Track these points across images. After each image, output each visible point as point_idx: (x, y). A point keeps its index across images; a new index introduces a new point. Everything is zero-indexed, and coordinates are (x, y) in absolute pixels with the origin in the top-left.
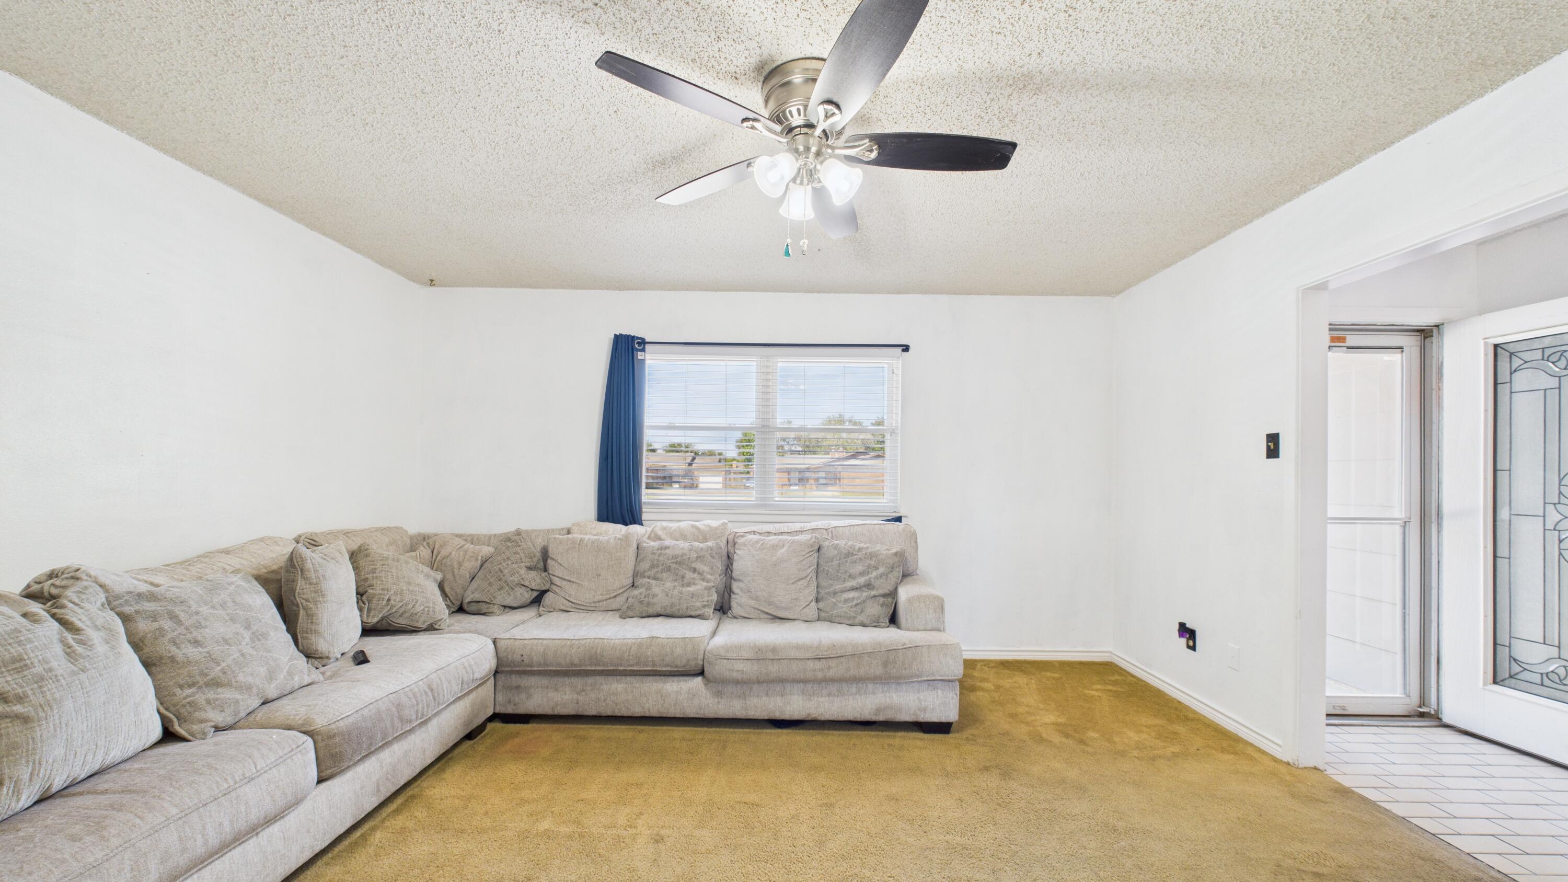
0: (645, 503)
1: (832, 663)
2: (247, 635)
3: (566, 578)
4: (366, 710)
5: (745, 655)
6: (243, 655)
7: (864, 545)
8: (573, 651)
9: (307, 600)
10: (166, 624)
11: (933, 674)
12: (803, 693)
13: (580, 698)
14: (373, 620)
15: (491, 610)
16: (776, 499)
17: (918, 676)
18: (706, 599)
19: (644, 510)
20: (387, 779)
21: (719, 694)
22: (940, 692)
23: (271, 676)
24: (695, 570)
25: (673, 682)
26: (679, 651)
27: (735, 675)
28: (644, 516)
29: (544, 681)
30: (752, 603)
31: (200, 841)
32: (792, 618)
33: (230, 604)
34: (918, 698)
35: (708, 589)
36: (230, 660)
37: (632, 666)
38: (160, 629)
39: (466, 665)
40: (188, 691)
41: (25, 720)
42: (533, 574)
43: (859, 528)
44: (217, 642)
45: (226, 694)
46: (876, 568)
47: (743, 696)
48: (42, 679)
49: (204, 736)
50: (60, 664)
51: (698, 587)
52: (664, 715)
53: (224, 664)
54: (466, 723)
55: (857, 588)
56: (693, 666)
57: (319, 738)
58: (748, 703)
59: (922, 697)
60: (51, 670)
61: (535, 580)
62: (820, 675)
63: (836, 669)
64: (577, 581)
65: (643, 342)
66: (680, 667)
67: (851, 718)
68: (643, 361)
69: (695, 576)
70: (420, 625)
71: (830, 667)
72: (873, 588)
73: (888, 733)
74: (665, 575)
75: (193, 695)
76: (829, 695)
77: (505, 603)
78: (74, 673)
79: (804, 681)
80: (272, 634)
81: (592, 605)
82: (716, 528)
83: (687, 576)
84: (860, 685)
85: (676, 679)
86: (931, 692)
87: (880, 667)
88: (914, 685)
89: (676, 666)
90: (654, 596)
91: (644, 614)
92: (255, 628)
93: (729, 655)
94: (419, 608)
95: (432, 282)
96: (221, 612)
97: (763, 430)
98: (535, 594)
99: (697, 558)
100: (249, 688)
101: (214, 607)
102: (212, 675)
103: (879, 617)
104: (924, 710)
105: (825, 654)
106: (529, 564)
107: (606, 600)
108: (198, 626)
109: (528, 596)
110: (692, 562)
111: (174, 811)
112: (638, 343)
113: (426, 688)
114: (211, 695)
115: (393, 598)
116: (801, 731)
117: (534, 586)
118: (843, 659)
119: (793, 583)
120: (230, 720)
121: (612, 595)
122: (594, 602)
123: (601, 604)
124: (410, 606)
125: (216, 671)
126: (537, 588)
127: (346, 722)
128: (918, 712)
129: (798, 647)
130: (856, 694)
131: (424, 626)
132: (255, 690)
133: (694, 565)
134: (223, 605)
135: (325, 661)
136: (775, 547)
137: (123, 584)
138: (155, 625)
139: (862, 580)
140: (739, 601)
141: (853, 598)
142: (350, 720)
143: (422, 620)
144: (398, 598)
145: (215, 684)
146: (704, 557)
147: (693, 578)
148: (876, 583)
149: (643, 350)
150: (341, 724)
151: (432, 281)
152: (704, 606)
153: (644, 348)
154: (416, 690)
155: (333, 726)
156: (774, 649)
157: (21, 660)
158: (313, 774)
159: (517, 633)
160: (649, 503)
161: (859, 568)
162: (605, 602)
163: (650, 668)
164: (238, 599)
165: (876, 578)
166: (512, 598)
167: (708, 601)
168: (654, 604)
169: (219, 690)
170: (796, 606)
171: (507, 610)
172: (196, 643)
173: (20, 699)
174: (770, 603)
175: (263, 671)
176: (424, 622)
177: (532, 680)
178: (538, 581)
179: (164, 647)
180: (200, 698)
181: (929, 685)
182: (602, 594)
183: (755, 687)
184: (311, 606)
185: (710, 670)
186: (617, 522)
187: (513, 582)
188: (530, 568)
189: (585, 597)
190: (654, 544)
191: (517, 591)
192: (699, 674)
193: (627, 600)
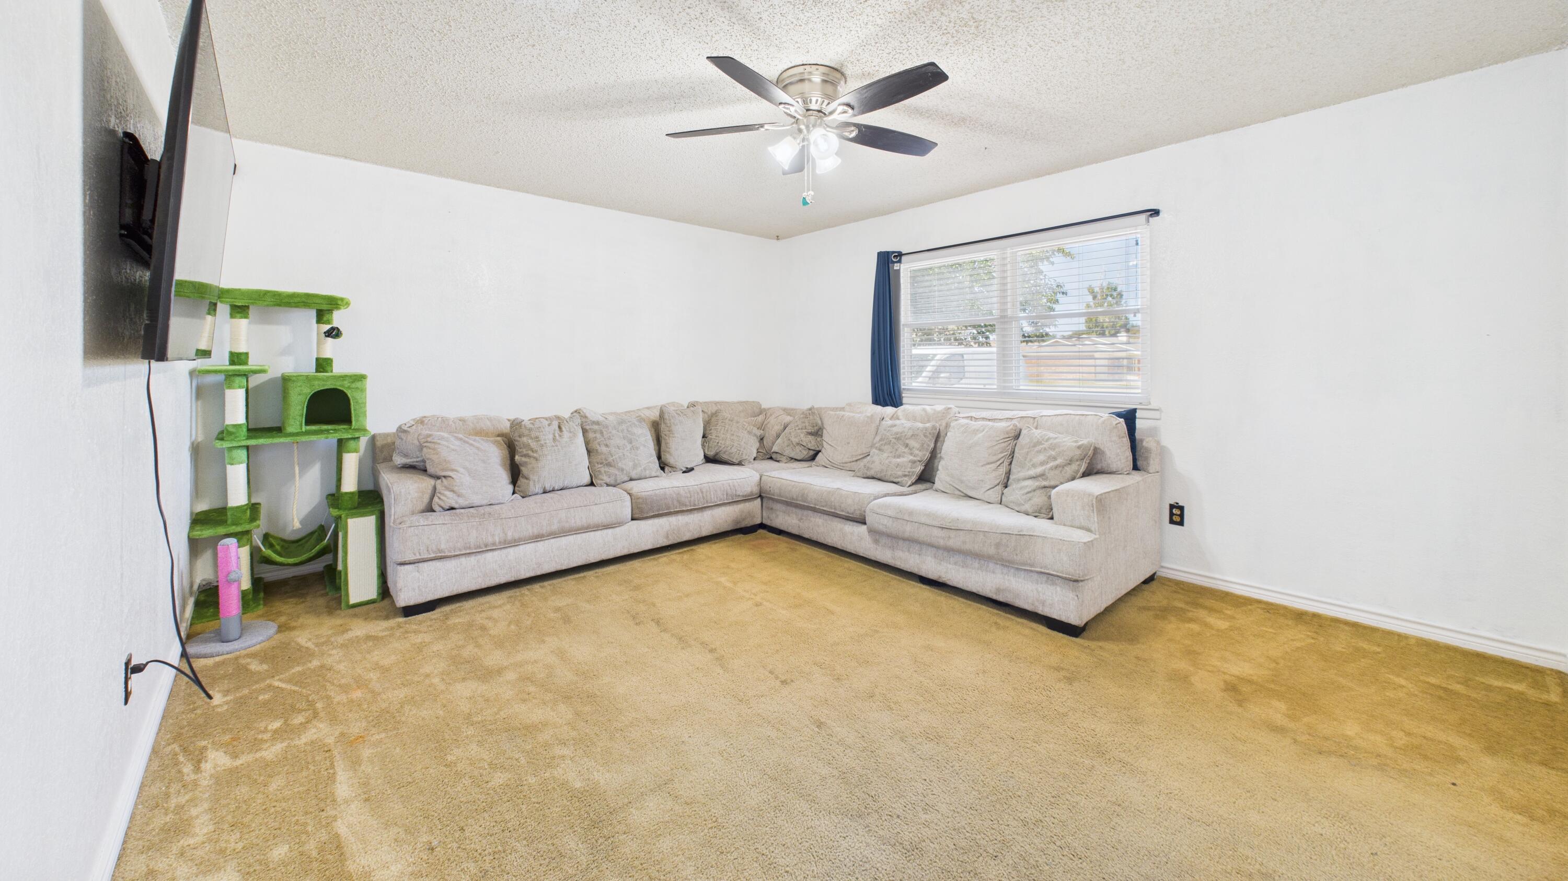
0: (904, 389)
1: (952, 534)
2: (629, 446)
3: (830, 443)
4: (658, 491)
5: (890, 513)
6: (624, 455)
7: (1051, 435)
8: (793, 490)
9: (665, 435)
10: (598, 435)
11: (1046, 567)
12: (935, 557)
13: (800, 524)
14: (711, 453)
15: (781, 459)
16: (1022, 387)
17: (1032, 566)
18: (909, 470)
19: (903, 395)
20: (674, 533)
21: (876, 542)
22: (1058, 589)
23: (635, 466)
24: (907, 446)
25: (850, 525)
26: (850, 501)
27: (881, 527)
28: (904, 400)
29: (783, 508)
30: (948, 479)
31: (573, 521)
32: (976, 497)
33: (625, 431)
34: (1037, 590)
35: (914, 462)
36: (617, 456)
37: (823, 507)
38: (596, 437)
39: (731, 484)
40: (600, 466)
41: (537, 459)
42: (810, 438)
43: (1060, 418)
44: (615, 447)
45: (612, 470)
46: (1055, 459)
47: (892, 548)
48: (543, 446)
49: (601, 486)
50: (549, 442)
51: (905, 459)
52: (845, 549)
53: (614, 457)
54: (737, 522)
55: (1034, 478)
56: (857, 515)
57: (633, 497)
58: (896, 554)
59: (1040, 589)
60: (546, 443)
61: (811, 442)
62: (942, 542)
63: (955, 541)
64: (835, 446)
65: (900, 255)
66: (850, 514)
67: (974, 590)
68: (898, 271)
69: (906, 450)
70: (734, 461)
71: (949, 537)
72: (1045, 480)
73: (1009, 616)
74: (886, 447)
75: (601, 468)
76: (955, 564)
77: (791, 456)
78: (553, 446)
79: (938, 547)
80: (641, 448)
81: (841, 465)
82: (939, 412)
83: (900, 450)
84: (983, 562)
85: (851, 523)
86: (1049, 586)
87: (993, 548)
88: (1032, 574)
89: (848, 513)
90: (873, 462)
91: (865, 476)
92: (634, 444)
93: (879, 511)
94: (734, 450)
95: (778, 238)
96: (621, 434)
97: (1002, 320)
98: (812, 453)
99: (913, 435)
100: (622, 470)
101: (618, 431)
102: (609, 461)
103: (1041, 508)
104: (1043, 603)
105: (948, 525)
106: (810, 431)
107: (850, 462)
108: (609, 438)
109: (805, 454)
110: (906, 439)
111: (566, 505)
112: (894, 256)
113: (699, 490)
114: (607, 469)
115: (720, 442)
116: (936, 591)
117: (809, 446)
118: (961, 533)
119: (982, 466)
120: (612, 482)
121: (854, 459)
122: (843, 463)
123: (846, 465)
124: (729, 448)
125: (610, 459)
126: (812, 448)
127: (646, 493)
128: (1037, 604)
129: (929, 515)
130: (978, 569)
131: (737, 462)
132: (625, 472)
133: (907, 441)
134: (622, 431)
135: (675, 469)
136: (976, 432)
137: (592, 417)
138: (595, 435)
139: (1039, 470)
140: (941, 477)
141: (1027, 486)
142: (648, 493)
143: (735, 458)
144: (723, 442)
145: (609, 465)
146: (918, 435)
147: (904, 452)
148: (1050, 474)
149: (900, 262)
150: (643, 494)
151: (778, 236)
152: (905, 476)
153: (900, 259)
154: (691, 489)
155: (639, 494)
156: (911, 513)
157: (538, 438)
158: (630, 517)
159: (775, 474)
160: (908, 390)
161: (1042, 457)
162: (849, 464)
163: (833, 511)
164: (630, 429)
165: (1051, 469)
166: (794, 453)
167: (909, 472)
168: (871, 469)
169: (611, 468)
170: (982, 487)
171: (792, 461)
172: (607, 446)
173: (536, 451)
174: (962, 482)
175: (631, 464)
176: (737, 459)
177: (778, 506)
178: (813, 443)
179: (594, 445)
180: (603, 470)
181: (1048, 579)
182: (848, 458)
183: (901, 542)
184: (667, 438)
185: (868, 520)
186: (885, 404)
187: (798, 444)
188: (811, 434)
189: (838, 458)
190: (890, 422)
191: (798, 448)
192: (864, 522)
193: (861, 464)
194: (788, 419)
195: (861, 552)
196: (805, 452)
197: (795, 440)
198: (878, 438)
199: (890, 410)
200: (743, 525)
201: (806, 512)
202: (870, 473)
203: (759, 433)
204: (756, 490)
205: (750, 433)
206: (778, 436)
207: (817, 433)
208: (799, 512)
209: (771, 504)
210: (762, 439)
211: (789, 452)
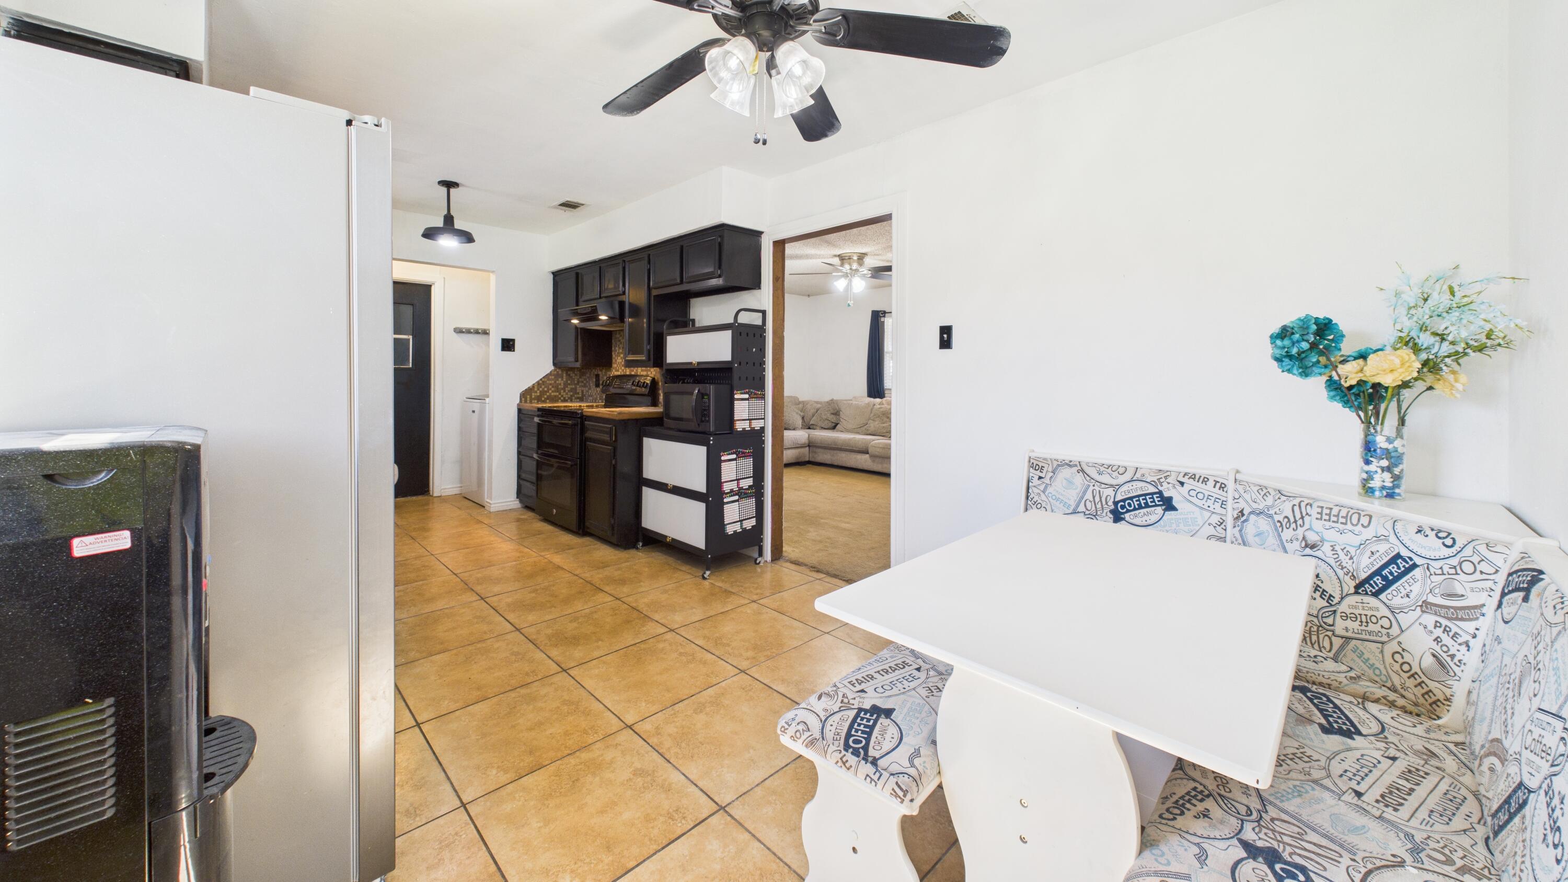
0: (886, 389)
3: (844, 418)
5: (881, 446)
13: (832, 458)
15: (815, 427)
19: (886, 392)
21: (874, 461)
25: (859, 455)
27: (876, 454)
28: (886, 395)
29: (823, 451)
39: (795, 438)
42: (833, 416)
54: (797, 458)
56: (864, 449)
58: (883, 466)
61: (833, 419)
64: (847, 420)
65: (885, 313)
68: (885, 322)
74: (877, 419)
77: (822, 426)
89: (859, 449)
94: (790, 422)
95: (808, 296)
98: (834, 424)
106: (832, 412)
107: (857, 426)
109: (831, 425)
112: (882, 314)
122: (853, 427)
123: (855, 428)
124: (788, 421)
126: (834, 422)
131: (792, 429)
149: (884, 316)
160: (889, 390)
166: (824, 424)
168: (869, 430)
171: (823, 429)
176: (792, 427)
177: (819, 450)
182: (855, 424)
185: (870, 451)
186: (875, 397)
187: (826, 419)
188: (833, 414)
189: (850, 426)
190: (879, 406)
191: (826, 422)
192: (867, 453)
193: (863, 429)
194: (819, 406)
195: (866, 468)
196: (830, 424)
197: (824, 417)
198: (872, 415)
199: (878, 400)
200: (800, 460)
201: (835, 452)
202: (868, 432)
203: (802, 414)
204: (807, 442)
205: (797, 413)
206: (813, 416)
207: (837, 413)
208: (832, 452)
209: (814, 449)
210: (803, 418)
211: (821, 424)
